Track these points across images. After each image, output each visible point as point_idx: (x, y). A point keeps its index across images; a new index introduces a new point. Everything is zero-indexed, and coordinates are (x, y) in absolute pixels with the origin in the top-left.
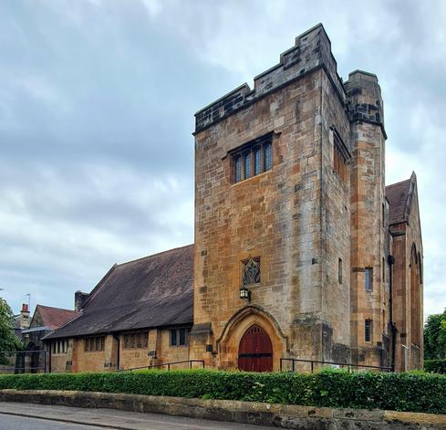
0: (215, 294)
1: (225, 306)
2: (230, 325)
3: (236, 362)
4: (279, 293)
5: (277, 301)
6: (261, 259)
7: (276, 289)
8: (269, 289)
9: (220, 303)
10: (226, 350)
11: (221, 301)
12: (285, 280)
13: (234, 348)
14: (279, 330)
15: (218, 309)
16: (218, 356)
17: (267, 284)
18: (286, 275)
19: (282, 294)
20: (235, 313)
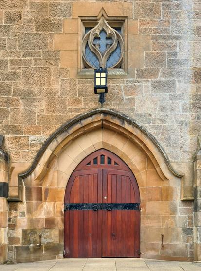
0: (15, 76)
1: (41, 106)
2: (54, 145)
3: (59, 219)
4: (167, 95)
5: (163, 108)
6: (128, 24)
7: (159, 86)
8: (146, 85)
9: (28, 96)
10: (41, 195)
11: (30, 93)
12: (178, 73)
13: (56, 192)
14: (167, 162)
15: (22, 108)
16: (23, 207)
17: (142, 74)
18: (180, 63)
19: (174, 97)
20: (65, 121)
